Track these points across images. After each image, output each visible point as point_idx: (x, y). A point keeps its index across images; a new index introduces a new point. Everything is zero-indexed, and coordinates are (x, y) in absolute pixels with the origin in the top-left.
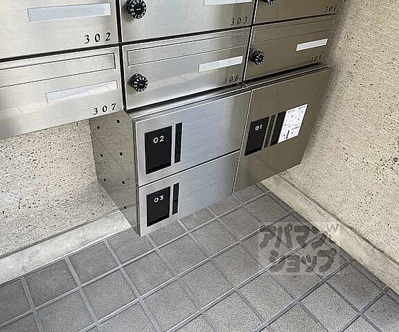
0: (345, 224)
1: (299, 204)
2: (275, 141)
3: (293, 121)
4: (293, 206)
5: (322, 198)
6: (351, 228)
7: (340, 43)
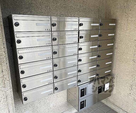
0: (124, 111)
1: (113, 107)
2: (104, 91)
3: (107, 86)
4: (112, 108)
5: (118, 105)
6: (126, 112)
7: (114, 70)
